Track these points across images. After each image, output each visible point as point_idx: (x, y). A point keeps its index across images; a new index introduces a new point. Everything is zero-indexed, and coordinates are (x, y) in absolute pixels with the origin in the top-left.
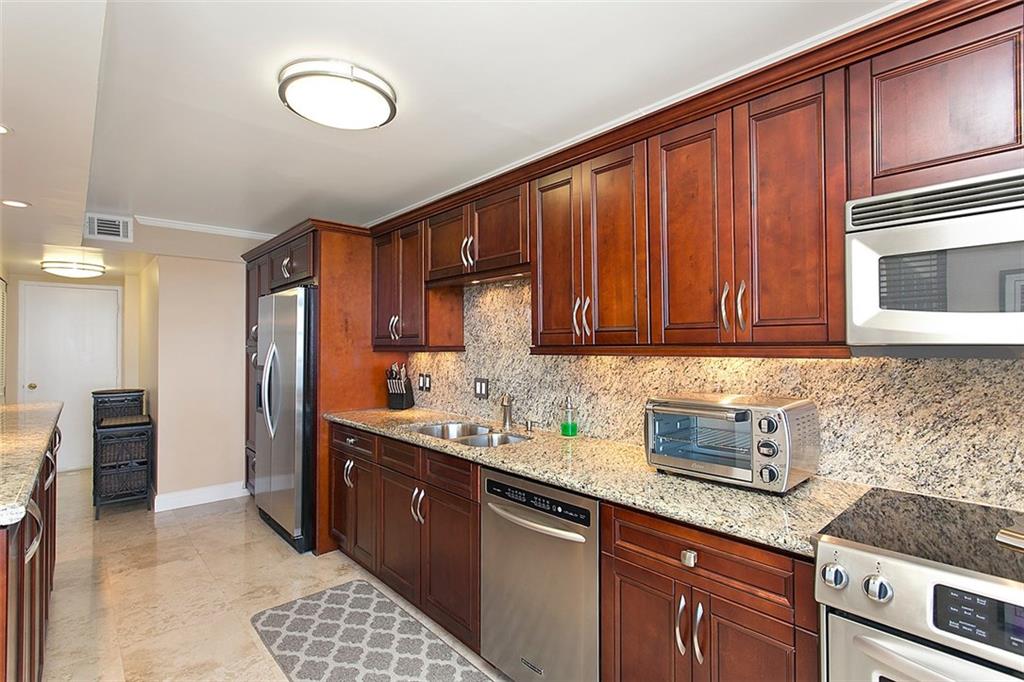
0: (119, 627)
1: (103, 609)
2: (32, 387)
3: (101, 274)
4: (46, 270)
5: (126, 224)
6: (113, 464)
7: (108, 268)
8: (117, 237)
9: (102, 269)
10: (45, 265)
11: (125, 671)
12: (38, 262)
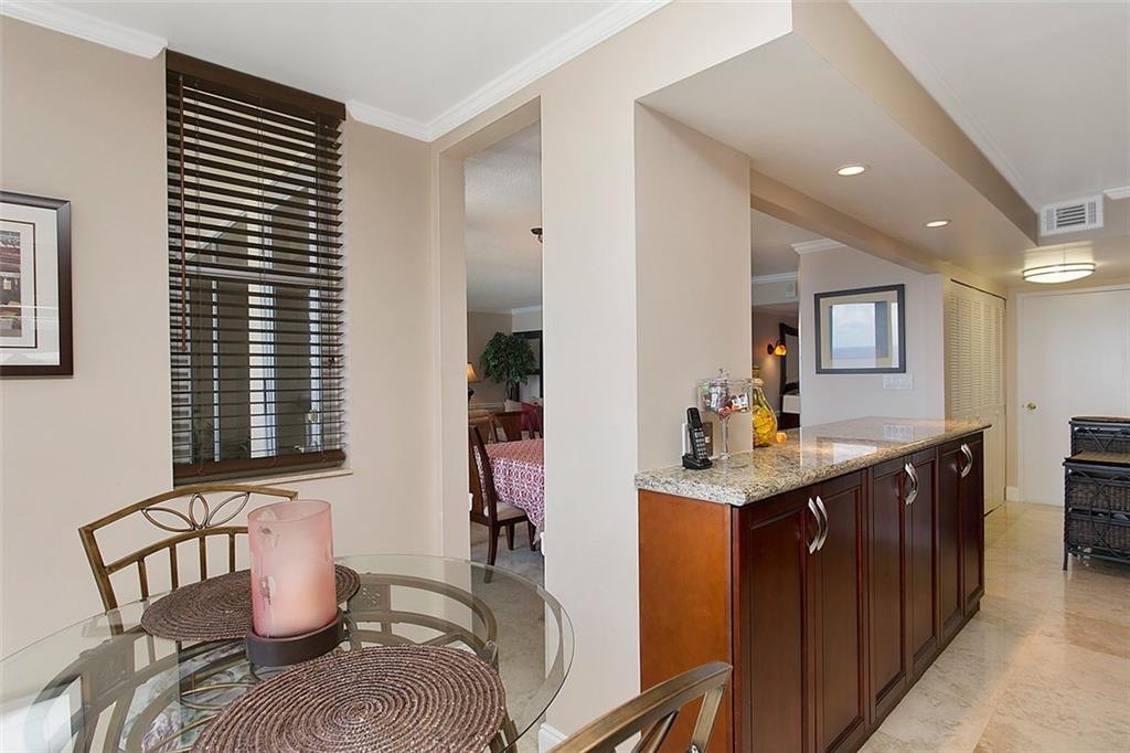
0: (1009, 690)
1: (1005, 663)
2: (1032, 407)
3: (1090, 273)
4: (1027, 279)
5: (1093, 205)
6: (1083, 508)
7: (1099, 264)
8: (1082, 225)
9: (1091, 267)
10: (1026, 274)
11: (983, 736)
12: (1019, 272)
